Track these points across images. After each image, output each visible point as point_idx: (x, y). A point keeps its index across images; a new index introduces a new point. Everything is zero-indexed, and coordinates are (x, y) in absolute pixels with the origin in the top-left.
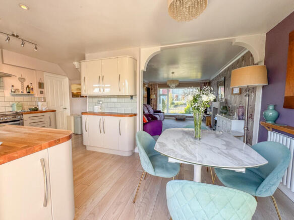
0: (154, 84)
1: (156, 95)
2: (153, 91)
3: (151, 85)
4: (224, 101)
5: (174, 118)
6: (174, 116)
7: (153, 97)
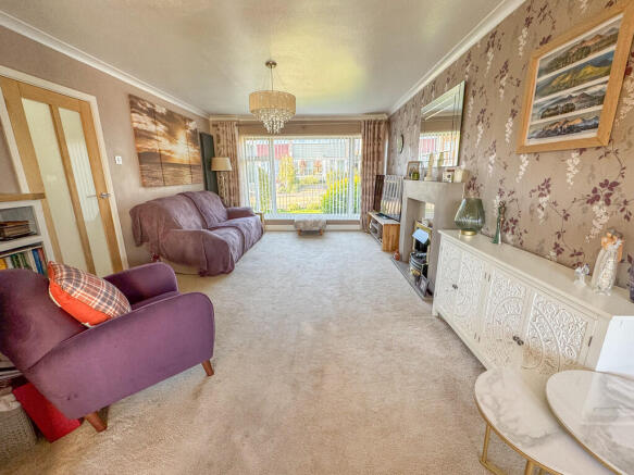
0: (222, 123)
1: (234, 159)
2: (221, 146)
3: (215, 125)
4: (458, 177)
5: (292, 227)
6: (291, 222)
7: (222, 164)
